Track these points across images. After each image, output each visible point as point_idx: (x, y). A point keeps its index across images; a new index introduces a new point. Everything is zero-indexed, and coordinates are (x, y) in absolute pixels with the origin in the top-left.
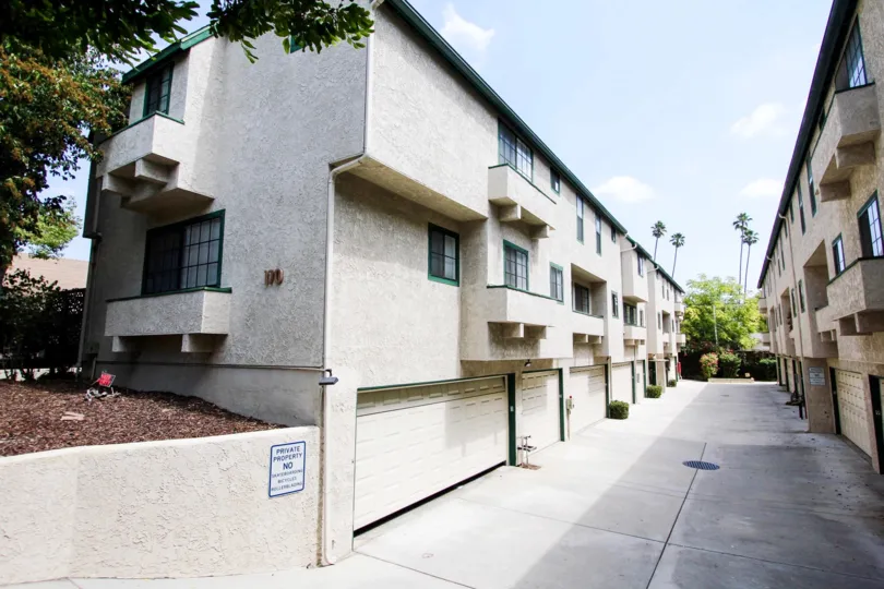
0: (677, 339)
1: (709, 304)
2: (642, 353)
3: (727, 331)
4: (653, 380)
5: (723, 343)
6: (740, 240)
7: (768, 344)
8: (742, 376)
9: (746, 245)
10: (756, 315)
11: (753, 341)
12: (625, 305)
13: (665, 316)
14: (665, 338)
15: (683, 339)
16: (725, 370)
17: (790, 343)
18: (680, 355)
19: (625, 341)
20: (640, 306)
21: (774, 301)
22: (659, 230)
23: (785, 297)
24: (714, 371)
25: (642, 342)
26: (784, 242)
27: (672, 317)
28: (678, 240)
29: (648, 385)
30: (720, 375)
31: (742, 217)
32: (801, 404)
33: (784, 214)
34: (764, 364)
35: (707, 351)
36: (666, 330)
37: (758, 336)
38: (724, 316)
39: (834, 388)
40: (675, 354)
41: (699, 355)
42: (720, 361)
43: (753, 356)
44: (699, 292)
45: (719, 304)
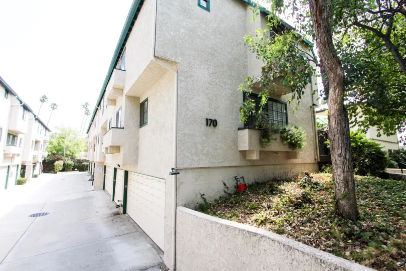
0: (42, 154)
1: (64, 138)
2: (18, 161)
3: (70, 151)
4: (23, 175)
5: (67, 156)
6: (84, 112)
7: (86, 156)
8: (73, 170)
9: (86, 115)
10: (83, 144)
11: (80, 156)
12: (9, 135)
13: (37, 142)
14: (36, 153)
15: (46, 154)
16: (65, 168)
17: (93, 155)
18: (44, 162)
19: (5, 154)
20: (20, 136)
21: (91, 140)
22: (43, 99)
23: (94, 138)
24: (61, 168)
25: (18, 155)
26: (97, 117)
27: (42, 143)
28: (54, 106)
29: (19, 178)
30: (63, 170)
31: (87, 104)
32: (93, 180)
33: (98, 106)
34: (84, 165)
35: (58, 159)
36: (36, 149)
37: (83, 153)
38: (70, 144)
39: (105, 173)
40: (41, 160)
41: (54, 161)
42: (64, 164)
43: (79, 161)
44: (59, 132)
45: (68, 138)
